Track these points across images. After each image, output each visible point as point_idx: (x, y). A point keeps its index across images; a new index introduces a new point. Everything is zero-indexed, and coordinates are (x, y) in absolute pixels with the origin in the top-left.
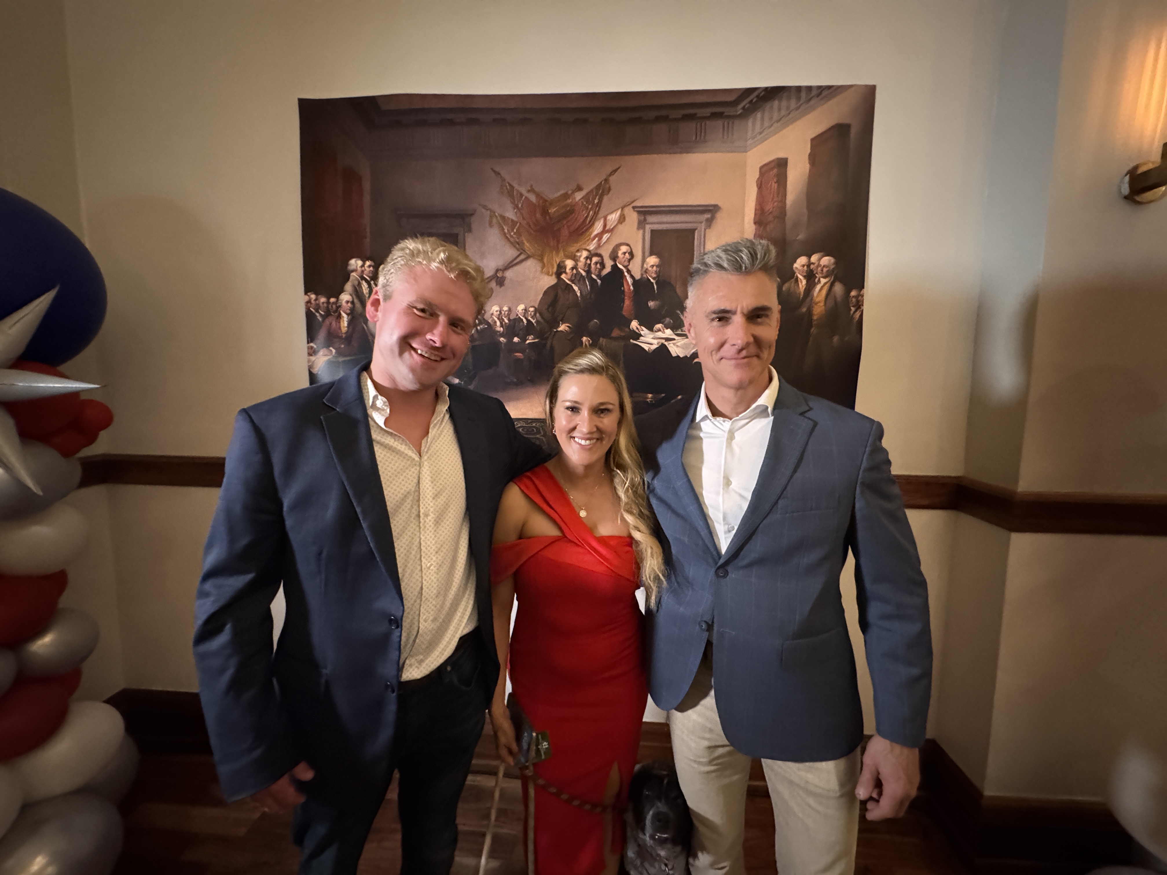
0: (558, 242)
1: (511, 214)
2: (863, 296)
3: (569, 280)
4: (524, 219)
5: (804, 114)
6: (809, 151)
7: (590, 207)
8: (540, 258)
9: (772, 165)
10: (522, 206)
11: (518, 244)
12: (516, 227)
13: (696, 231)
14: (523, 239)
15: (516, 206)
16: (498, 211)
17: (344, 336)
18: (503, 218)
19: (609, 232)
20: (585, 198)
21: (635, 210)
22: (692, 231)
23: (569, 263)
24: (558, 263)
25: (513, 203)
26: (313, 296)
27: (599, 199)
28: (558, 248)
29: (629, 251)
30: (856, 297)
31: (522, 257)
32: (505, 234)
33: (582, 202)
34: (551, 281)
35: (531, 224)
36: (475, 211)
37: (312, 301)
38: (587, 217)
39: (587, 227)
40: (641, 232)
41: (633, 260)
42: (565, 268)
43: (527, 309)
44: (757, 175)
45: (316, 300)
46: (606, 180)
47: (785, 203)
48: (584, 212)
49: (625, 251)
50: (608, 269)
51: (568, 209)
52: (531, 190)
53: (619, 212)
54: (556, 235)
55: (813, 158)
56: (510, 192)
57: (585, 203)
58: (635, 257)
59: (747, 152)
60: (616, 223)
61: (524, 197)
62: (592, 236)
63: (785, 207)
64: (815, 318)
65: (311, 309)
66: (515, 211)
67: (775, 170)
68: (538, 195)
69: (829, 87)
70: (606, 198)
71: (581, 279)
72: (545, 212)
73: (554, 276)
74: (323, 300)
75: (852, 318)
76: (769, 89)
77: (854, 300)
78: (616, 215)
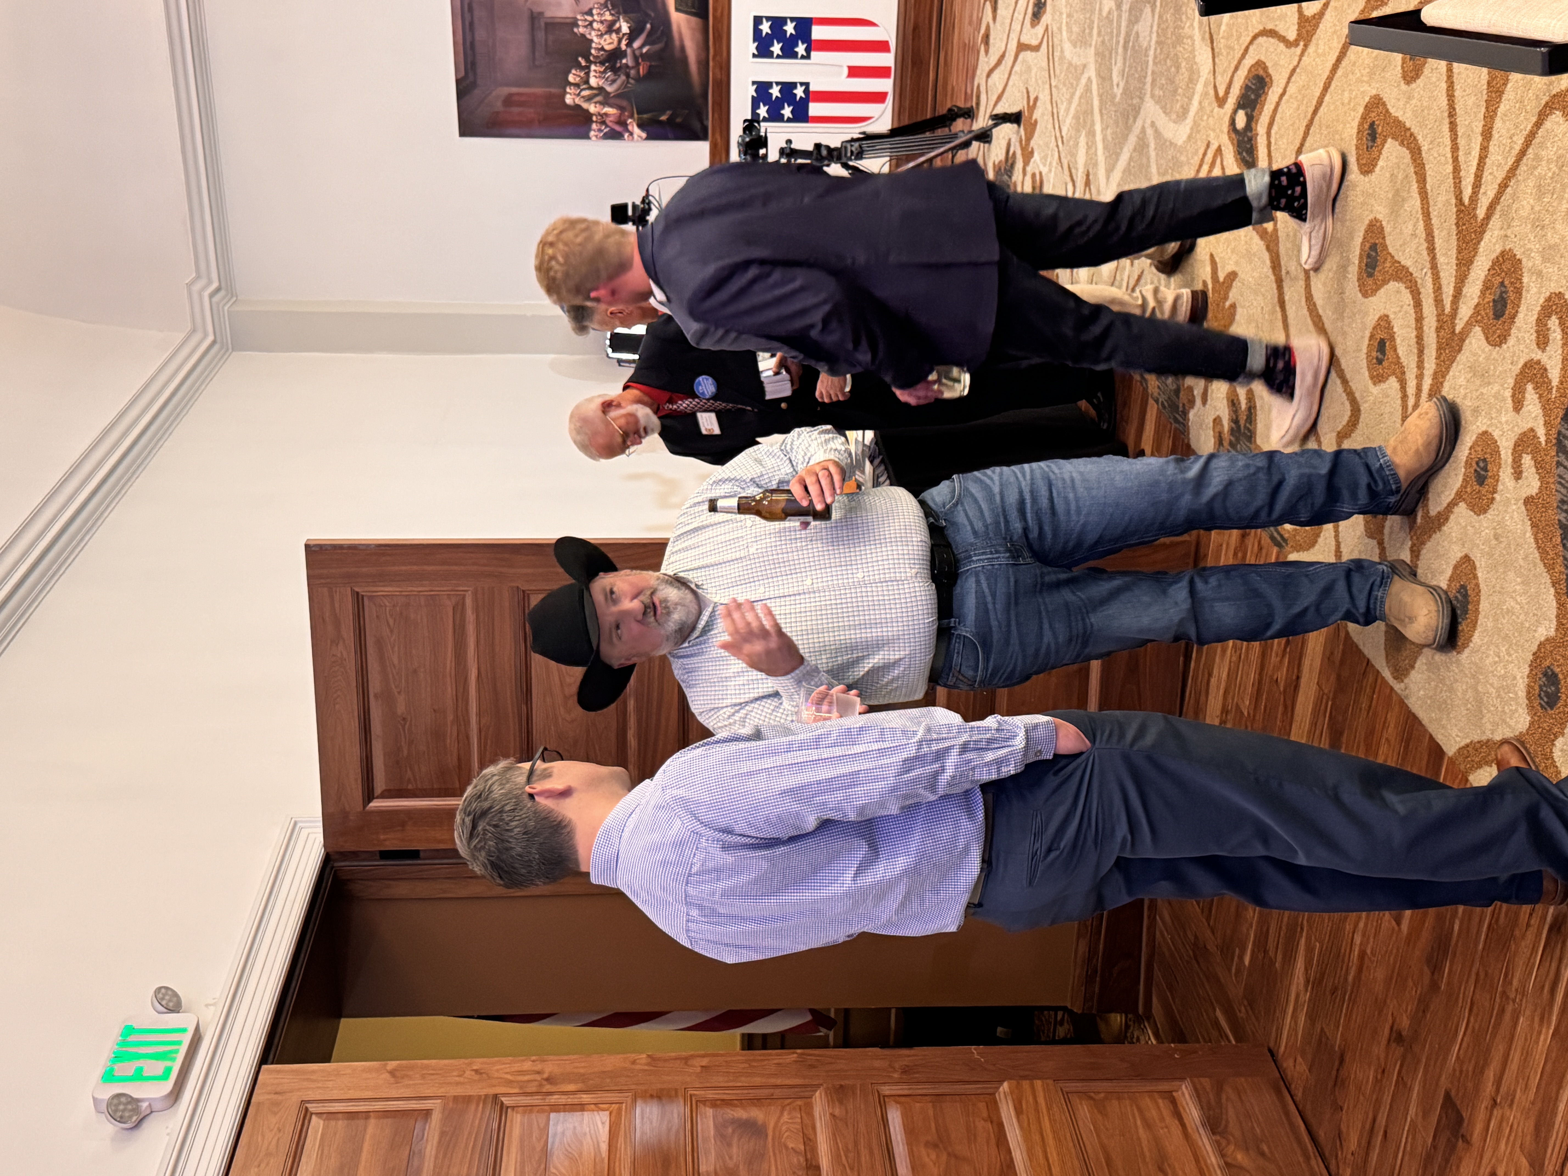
26: (592, 133)
36: (529, 9)
45: (595, 131)
65: (601, 135)
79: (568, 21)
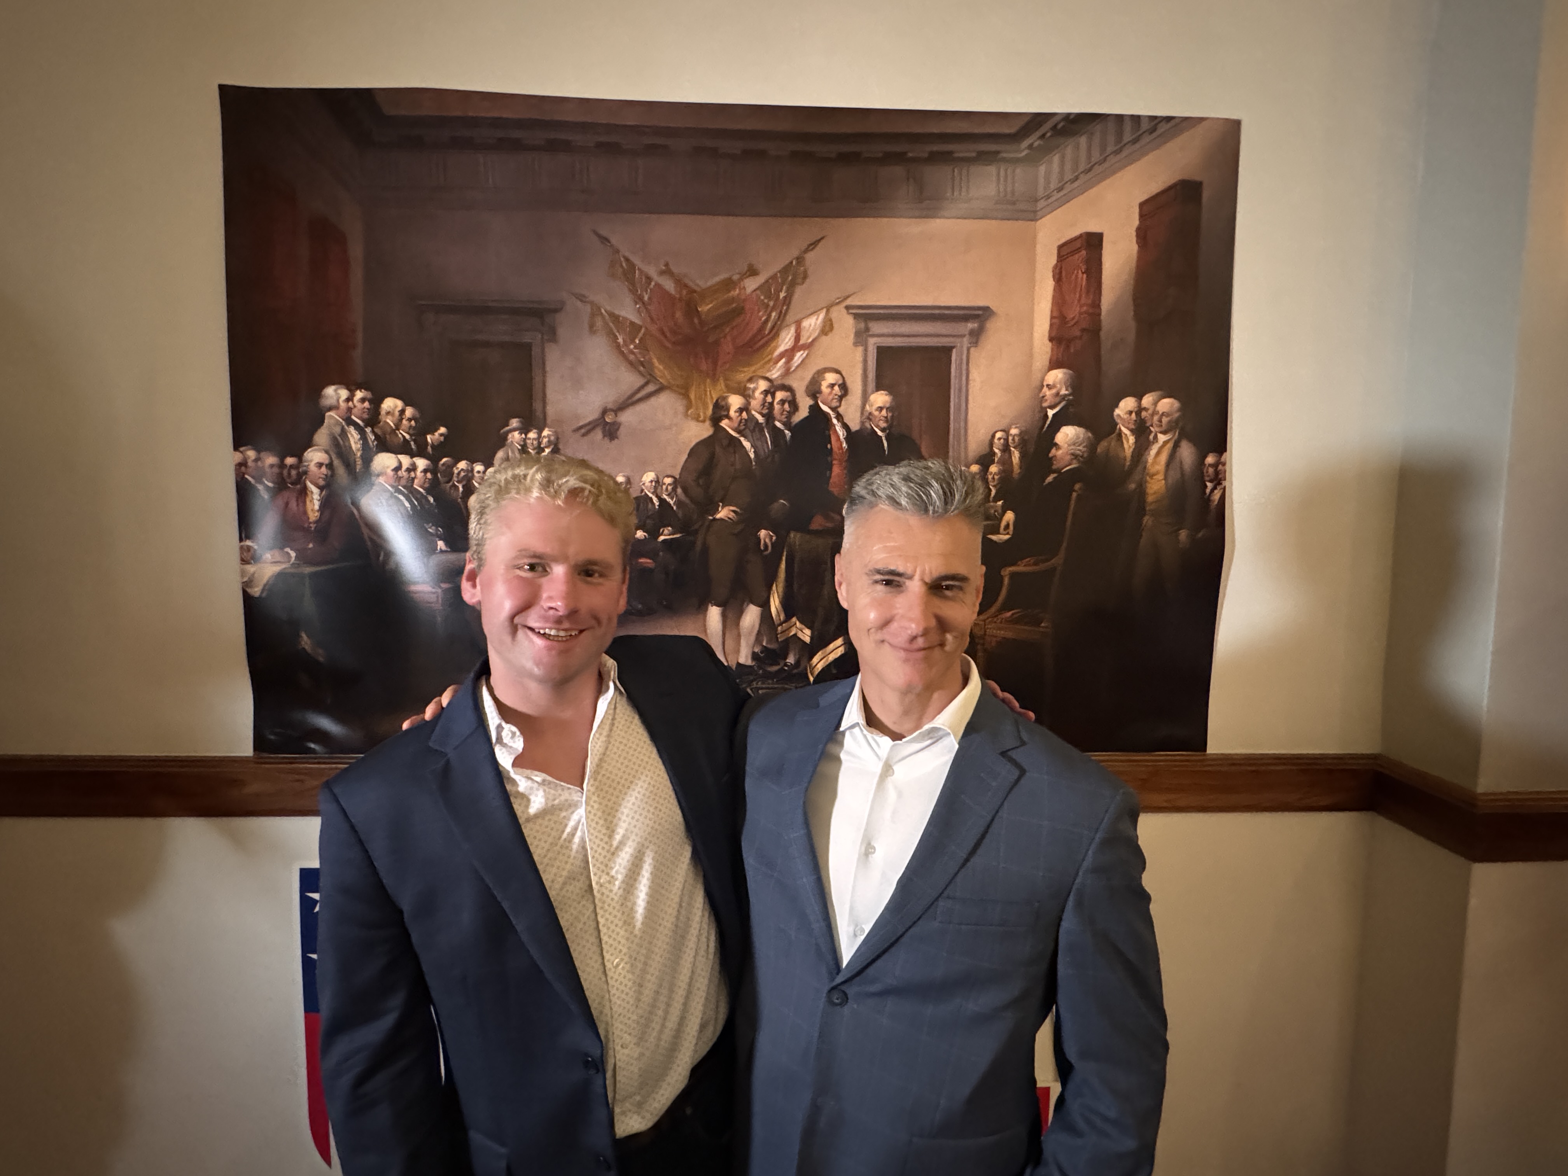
0: (715, 363)
1: (629, 312)
2: (1224, 464)
3: (735, 430)
4: (652, 319)
5: (1131, 160)
6: (1136, 222)
7: (771, 303)
8: (683, 391)
9: (1078, 244)
10: (649, 298)
11: (642, 364)
12: (640, 335)
13: (954, 350)
14: (653, 356)
15: (640, 299)
16: (607, 306)
17: (313, 526)
18: (615, 318)
19: (804, 350)
20: (764, 287)
21: (851, 311)
22: (948, 350)
23: (735, 402)
24: (714, 401)
25: (633, 291)
26: (251, 454)
27: (787, 291)
28: (714, 375)
29: (840, 382)
30: (1215, 466)
31: (651, 388)
32: (618, 346)
33: (757, 295)
34: (704, 431)
35: (666, 329)
36: (563, 303)
37: (250, 463)
38: (767, 321)
39: (765, 339)
40: (860, 349)
41: (848, 397)
42: (728, 410)
43: (661, 478)
44: (1053, 260)
45: (257, 460)
46: (800, 260)
47: (1099, 306)
48: (761, 313)
49: (833, 382)
50: (803, 413)
51: (734, 305)
52: (667, 272)
53: (822, 315)
54: (711, 352)
55: (1142, 235)
56: (629, 274)
57: (762, 297)
58: (850, 394)
59: (1037, 220)
60: (816, 334)
61: (653, 283)
62: (777, 353)
63: (1100, 314)
64: (1150, 499)
65: (247, 476)
66: (638, 306)
67: (1084, 252)
68: (679, 282)
69: (1169, 119)
70: (799, 291)
71: (757, 430)
72: (691, 310)
73: (708, 423)
74: (270, 460)
75: (1208, 500)
76: (1072, 117)
77: (1211, 470)
78: (817, 319)
79: (537, 406)
